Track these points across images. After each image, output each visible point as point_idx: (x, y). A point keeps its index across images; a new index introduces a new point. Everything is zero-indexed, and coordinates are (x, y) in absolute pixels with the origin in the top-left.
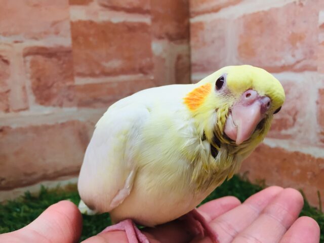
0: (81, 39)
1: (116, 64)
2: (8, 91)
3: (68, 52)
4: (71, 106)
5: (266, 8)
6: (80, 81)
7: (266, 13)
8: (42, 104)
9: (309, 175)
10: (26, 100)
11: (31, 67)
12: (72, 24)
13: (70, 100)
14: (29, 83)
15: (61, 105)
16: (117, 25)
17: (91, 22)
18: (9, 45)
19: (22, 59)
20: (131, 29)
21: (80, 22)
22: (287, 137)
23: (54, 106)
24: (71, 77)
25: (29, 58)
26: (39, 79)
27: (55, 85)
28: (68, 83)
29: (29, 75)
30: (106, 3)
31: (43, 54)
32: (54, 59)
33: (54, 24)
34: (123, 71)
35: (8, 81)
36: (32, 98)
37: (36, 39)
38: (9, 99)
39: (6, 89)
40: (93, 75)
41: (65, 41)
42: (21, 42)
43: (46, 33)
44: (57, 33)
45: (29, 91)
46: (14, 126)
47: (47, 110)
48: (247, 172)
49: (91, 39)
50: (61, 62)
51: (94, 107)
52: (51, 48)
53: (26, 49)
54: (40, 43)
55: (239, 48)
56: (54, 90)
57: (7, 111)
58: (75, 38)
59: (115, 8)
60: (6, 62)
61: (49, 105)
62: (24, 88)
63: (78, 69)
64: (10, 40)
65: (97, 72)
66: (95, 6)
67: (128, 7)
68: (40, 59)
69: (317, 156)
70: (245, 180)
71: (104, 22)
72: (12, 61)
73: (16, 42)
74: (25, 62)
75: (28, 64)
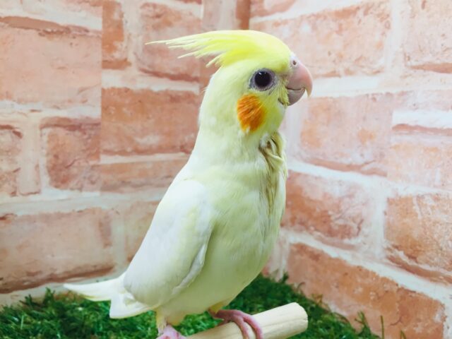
0: (112, 110)
1: (153, 140)
2: (17, 171)
3: (96, 125)
4: (92, 190)
5: (336, 95)
6: (106, 160)
7: (335, 101)
8: (57, 187)
9: (372, 295)
10: (38, 183)
11: (48, 142)
12: (103, 91)
13: (93, 183)
14: (43, 161)
15: (80, 189)
16: (158, 94)
17: (127, 90)
18: (25, 114)
19: (38, 132)
20: (174, 98)
21: (113, 89)
22: (350, 247)
23: (72, 189)
24: (97, 155)
25: (47, 131)
26: (56, 157)
27: (76, 164)
28: (92, 163)
29: (45, 151)
30: (147, 68)
31: (64, 127)
32: (78, 133)
33: (81, 90)
34: (160, 149)
35: (19, 158)
36: (46, 179)
37: (58, 108)
38: (17, 179)
39: (15, 168)
40: (123, 153)
41: (93, 111)
42: (40, 111)
43: (70, 101)
44: (84, 102)
45: (43, 170)
46: (20, 214)
47: (63, 194)
48: (303, 283)
49: (125, 110)
50: (86, 137)
51: (122, 192)
52: (76, 119)
53: (43, 119)
54: (63, 113)
55: (302, 134)
56: (74, 170)
57: (14, 194)
58: (105, 109)
59: (157, 74)
60: (19, 134)
61: (66, 188)
62: (37, 166)
63: (106, 145)
64: (25, 108)
65: (129, 149)
66: (133, 71)
67: (172, 73)
68: (61, 132)
69: (382, 275)
70: (299, 292)
71: (143, 90)
72: (25, 133)
73: (33, 111)
74: (41, 135)
75: (45, 138)
